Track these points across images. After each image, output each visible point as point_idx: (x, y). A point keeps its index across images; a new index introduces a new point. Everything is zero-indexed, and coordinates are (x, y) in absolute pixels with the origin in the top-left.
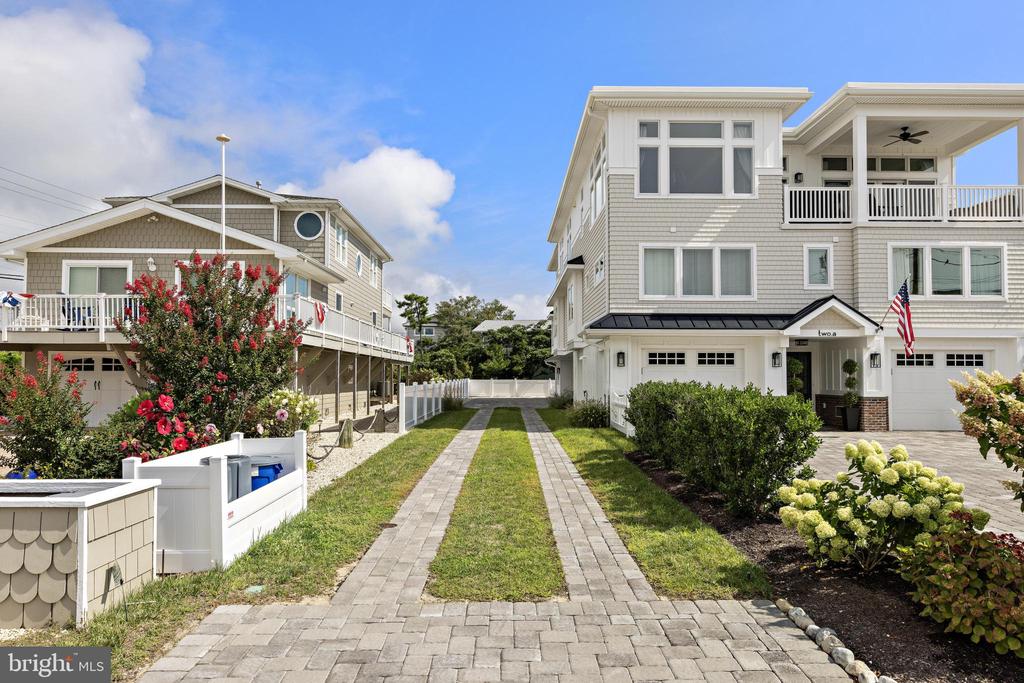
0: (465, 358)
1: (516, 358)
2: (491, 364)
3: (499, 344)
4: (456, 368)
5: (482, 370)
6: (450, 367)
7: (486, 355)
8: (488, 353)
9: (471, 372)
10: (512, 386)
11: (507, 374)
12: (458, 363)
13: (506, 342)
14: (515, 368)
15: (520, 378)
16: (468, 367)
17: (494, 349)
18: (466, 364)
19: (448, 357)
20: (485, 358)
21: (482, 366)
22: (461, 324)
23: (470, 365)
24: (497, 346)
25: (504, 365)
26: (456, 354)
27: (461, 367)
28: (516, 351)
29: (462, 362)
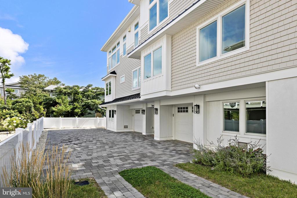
0: (40, 104)
1: (76, 104)
2: (60, 108)
3: (65, 95)
4: (33, 110)
5: (54, 111)
6: (29, 109)
7: (56, 102)
8: (57, 100)
9: (45, 113)
10: (75, 121)
11: (70, 114)
12: (35, 106)
13: (69, 94)
14: (76, 111)
15: (79, 116)
16: (42, 109)
17: (61, 99)
18: (41, 107)
19: (27, 102)
20: (55, 104)
21: (54, 109)
22: (35, 87)
23: (44, 108)
24: (63, 97)
25: (69, 108)
26: (33, 100)
27: (38, 110)
28: (75, 100)
29: (38, 105)
